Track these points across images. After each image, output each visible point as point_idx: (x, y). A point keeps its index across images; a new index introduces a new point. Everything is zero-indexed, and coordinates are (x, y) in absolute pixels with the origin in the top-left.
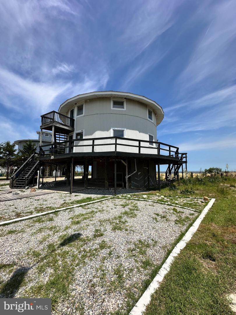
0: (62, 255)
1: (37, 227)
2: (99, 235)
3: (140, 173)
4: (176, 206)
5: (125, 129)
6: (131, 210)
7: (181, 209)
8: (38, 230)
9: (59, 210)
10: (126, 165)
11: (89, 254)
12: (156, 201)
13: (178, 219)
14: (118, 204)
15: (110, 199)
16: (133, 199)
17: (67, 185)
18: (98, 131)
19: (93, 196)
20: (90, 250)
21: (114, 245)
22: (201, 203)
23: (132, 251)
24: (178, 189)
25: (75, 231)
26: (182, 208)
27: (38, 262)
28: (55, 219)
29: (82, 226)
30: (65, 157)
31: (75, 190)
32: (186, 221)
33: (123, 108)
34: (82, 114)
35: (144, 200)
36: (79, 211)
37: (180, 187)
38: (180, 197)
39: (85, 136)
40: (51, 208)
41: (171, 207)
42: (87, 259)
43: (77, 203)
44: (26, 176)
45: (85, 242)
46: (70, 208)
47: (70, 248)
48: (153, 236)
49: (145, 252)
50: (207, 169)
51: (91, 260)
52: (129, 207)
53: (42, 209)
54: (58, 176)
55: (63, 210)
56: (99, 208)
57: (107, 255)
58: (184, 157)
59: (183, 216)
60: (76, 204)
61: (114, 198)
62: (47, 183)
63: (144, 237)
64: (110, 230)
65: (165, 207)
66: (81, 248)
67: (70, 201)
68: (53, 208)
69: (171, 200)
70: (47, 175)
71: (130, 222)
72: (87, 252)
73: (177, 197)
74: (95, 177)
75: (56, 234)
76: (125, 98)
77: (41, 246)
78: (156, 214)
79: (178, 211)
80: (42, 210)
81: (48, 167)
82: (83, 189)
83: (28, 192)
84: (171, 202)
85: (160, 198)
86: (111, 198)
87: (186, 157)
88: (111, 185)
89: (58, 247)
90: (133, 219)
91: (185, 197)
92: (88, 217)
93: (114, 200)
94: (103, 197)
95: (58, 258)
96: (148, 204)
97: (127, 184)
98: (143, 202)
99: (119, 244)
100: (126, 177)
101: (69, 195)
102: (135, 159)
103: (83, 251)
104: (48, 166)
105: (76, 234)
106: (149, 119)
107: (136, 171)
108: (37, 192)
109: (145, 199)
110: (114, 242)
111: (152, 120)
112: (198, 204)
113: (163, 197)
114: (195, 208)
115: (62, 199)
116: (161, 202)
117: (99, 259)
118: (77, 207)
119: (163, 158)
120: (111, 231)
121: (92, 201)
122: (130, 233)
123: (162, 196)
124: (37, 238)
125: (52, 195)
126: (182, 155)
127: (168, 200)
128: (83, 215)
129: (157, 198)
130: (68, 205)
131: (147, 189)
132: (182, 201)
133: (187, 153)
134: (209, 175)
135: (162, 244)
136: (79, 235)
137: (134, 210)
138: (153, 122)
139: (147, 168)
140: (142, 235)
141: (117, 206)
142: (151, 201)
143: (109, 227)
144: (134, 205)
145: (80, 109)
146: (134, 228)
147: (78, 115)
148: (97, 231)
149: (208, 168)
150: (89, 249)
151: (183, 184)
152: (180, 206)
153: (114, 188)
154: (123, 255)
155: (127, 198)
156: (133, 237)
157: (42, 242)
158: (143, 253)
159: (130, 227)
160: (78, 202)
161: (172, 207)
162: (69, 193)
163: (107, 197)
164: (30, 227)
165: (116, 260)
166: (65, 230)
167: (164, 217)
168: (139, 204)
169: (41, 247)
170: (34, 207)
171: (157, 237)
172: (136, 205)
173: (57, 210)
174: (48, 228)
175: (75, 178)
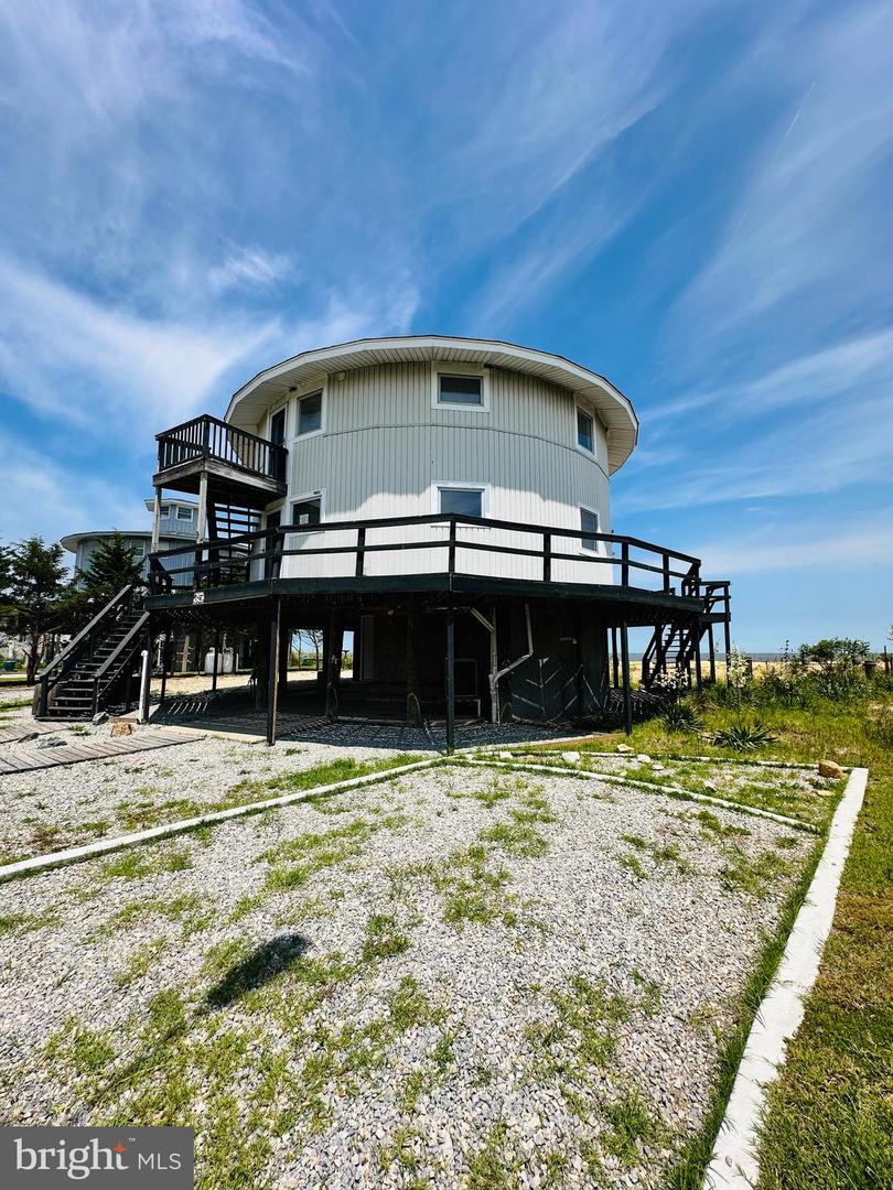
0: (214, 1063)
1: (117, 901)
2: (386, 945)
3: (545, 660)
4: (709, 803)
5: (488, 487)
6: (520, 819)
7: (734, 816)
8: (117, 916)
9: (218, 816)
10: (491, 627)
11: (339, 1058)
12: (621, 780)
13: (732, 868)
14: (465, 793)
15: (427, 767)
16: (524, 769)
17: (257, 708)
18: (380, 495)
19: (359, 754)
20: (347, 1032)
21: (460, 1005)
22: (811, 788)
23: (547, 1042)
24: (701, 726)
25: (279, 925)
26: (737, 810)
27: (93, 1103)
28: (199, 860)
29: (313, 897)
30: (249, 595)
31: (288, 727)
32: (768, 878)
33: (479, 402)
34: (319, 427)
35: (572, 775)
36: (301, 821)
37: (709, 718)
38: (716, 762)
39: (328, 512)
40: (185, 807)
41: (687, 804)
42: (331, 1086)
43: (295, 784)
44: (98, 673)
45: (324, 983)
46: (265, 809)
47: (253, 1018)
48: (634, 956)
49: (609, 1045)
50: (811, 646)
51: (352, 1094)
52: (512, 803)
53: (149, 812)
54: (225, 670)
55: (235, 817)
56: (386, 806)
57: (431, 1063)
58: (719, 599)
59: (752, 852)
60: (289, 788)
61: (444, 763)
62: (181, 697)
63: (595, 961)
64: (436, 922)
65: (662, 805)
66: (305, 1020)
67: (268, 777)
68: (191, 809)
69: (683, 772)
70: (184, 667)
71: (524, 878)
72: (333, 1046)
73: (703, 758)
74: (368, 676)
75: (193, 937)
76: (487, 366)
77: (119, 1005)
78: (633, 841)
79: (723, 826)
80: (144, 816)
81: (187, 638)
82: (320, 721)
83: (101, 734)
84: (684, 783)
85: (635, 766)
86: (432, 766)
87: (726, 598)
88: (435, 709)
89: (199, 1013)
90: (533, 861)
91: (738, 763)
92: (338, 850)
93: (446, 773)
94: (402, 761)
95: (194, 1075)
96: (588, 791)
97: (494, 705)
98: (567, 782)
99: (484, 999)
100: (491, 676)
101: (262, 748)
102: (527, 605)
103: (316, 1037)
104: (188, 634)
105: (282, 938)
106: (579, 447)
107: (531, 651)
108: (135, 734)
109: (573, 768)
110: (459, 985)
111: (591, 449)
112: (799, 794)
113: (647, 759)
114: (791, 809)
115: (234, 766)
116: (643, 784)
117: (391, 1085)
118: (292, 803)
119: (641, 599)
120: (442, 927)
121: (355, 776)
122: (529, 939)
123: (641, 757)
124: (106, 959)
125: (196, 748)
126: (708, 589)
127: (671, 772)
128: (316, 841)
129: (623, 762)
130: (256, 795)
131: (574, 726)
132: (730, 777)
133: (729, 583)
134: (818, 667)
135: (684, 1001)
136: (298, 942)
137: (532, 818)
138: (595, 457)
139: (575, 642)
140: (583, 948)
141: (463, 802)
142: (600, 777)
143: (432, 906)
144: (532, 795)
145: (310, 410)
146: (541, 913)
147: (301, 431)
148: (378, 923)
149: (813, 643)
150: (340, 1024)
151: (720, 705)
152: (726, 804)
153: (444, 721)
154: (505, 1065)
155: (499, 764)
156: (543, 963)
157: (127, 979)
158: (603, 1054)
159: (525, 906)
160: (298, 780)
161: (696, 809)
162: (263, 741)
163: (416, 760)
164: (85, 897)
165: (476, 1099)
166: (235, 918)
167: (667, 855)
168: (549, 791)
169: (121, 1008)
170: (118, 804)
171: (654, 959)
172: (539, 798)
173: (208, 818)
174: (161, 908)
175: (292, 677)
